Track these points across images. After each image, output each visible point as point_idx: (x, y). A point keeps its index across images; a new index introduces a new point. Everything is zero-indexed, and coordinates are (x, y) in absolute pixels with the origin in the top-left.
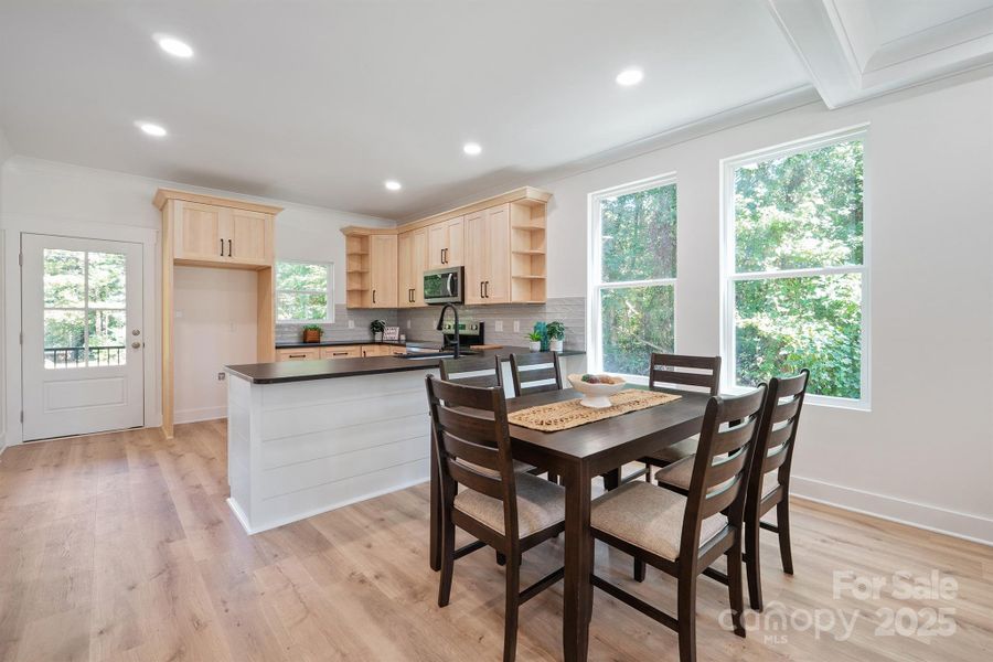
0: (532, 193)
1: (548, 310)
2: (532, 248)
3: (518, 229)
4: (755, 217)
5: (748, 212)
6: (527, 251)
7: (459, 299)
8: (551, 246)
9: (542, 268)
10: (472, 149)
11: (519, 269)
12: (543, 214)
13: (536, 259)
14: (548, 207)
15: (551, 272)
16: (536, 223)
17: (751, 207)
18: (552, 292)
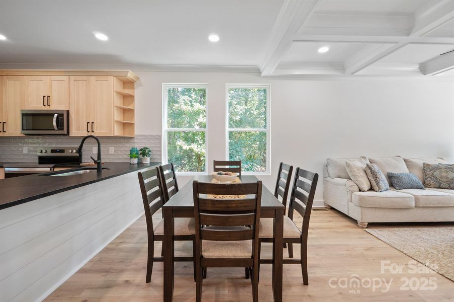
0: (131, 75)
1: (136, 141)
2: (124, 105)
3: (118, 93)
4: (192, 106)
5: (190, 104)
6: (122, 106)
7: (65, 132)
8: (137, 106)
9: (133, 117)
10: (101, 37)
11: (117, 116)
12: (133, 88)
13: (127, 112)
14: (136, 84)
15: (137, 120)
16: (127, 91)
17: (191, 102)
18: (137, 131)
